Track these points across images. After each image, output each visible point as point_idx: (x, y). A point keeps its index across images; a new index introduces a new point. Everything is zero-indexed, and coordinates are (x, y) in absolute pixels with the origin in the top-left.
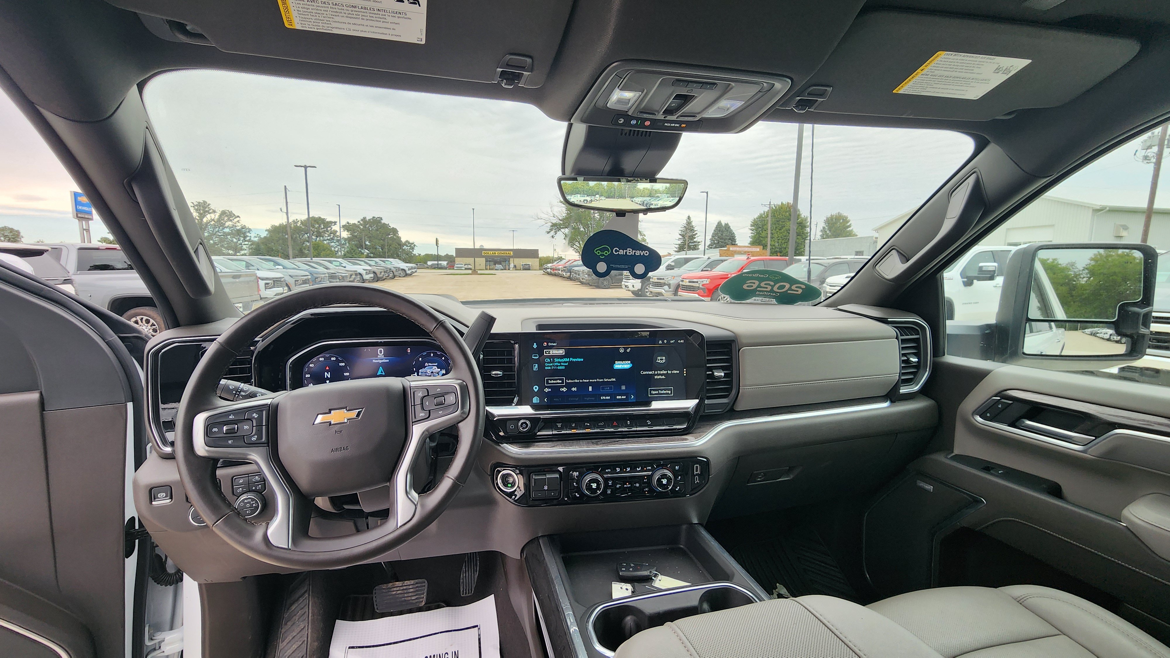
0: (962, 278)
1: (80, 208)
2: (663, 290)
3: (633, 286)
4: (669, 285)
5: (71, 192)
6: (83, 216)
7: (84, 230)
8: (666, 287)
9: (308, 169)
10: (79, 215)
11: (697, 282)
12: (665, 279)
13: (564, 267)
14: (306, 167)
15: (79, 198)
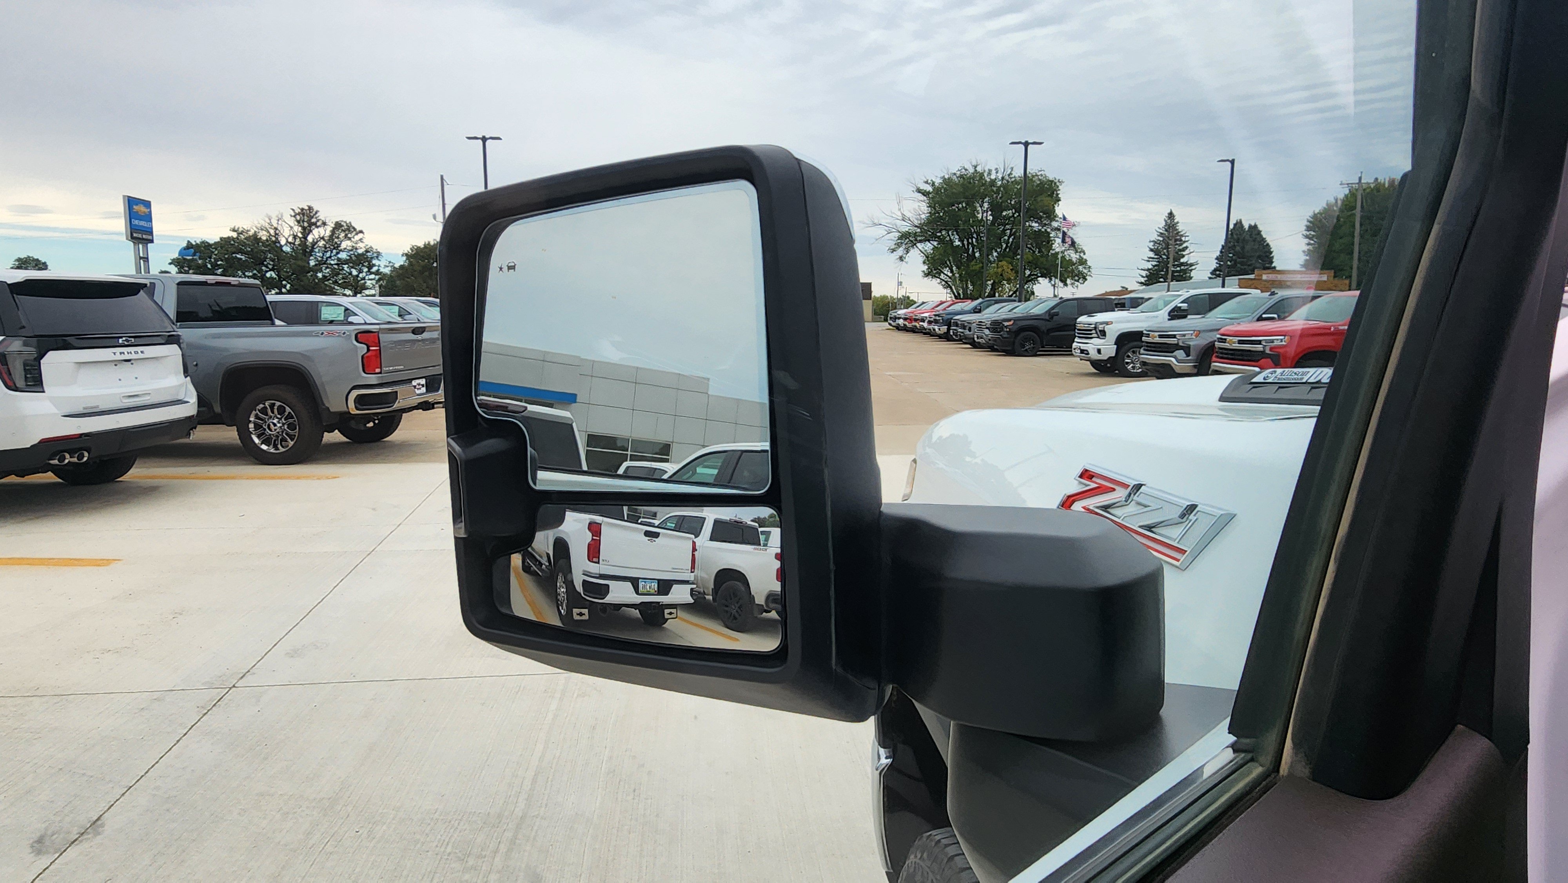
1: (136, 222)
2: (1173, 359)
3: (1099, 351)
4: (1187, 350)
5: (124, 196)
6: (140, 236)
7: (141, 258)
8: (1180, 354)
9: (488, 142)
10: (135, 235)
11: (1259, 342)
12: (1177, 337)
13: (935, 315)
14: (484, 139)
15: (135, 207)
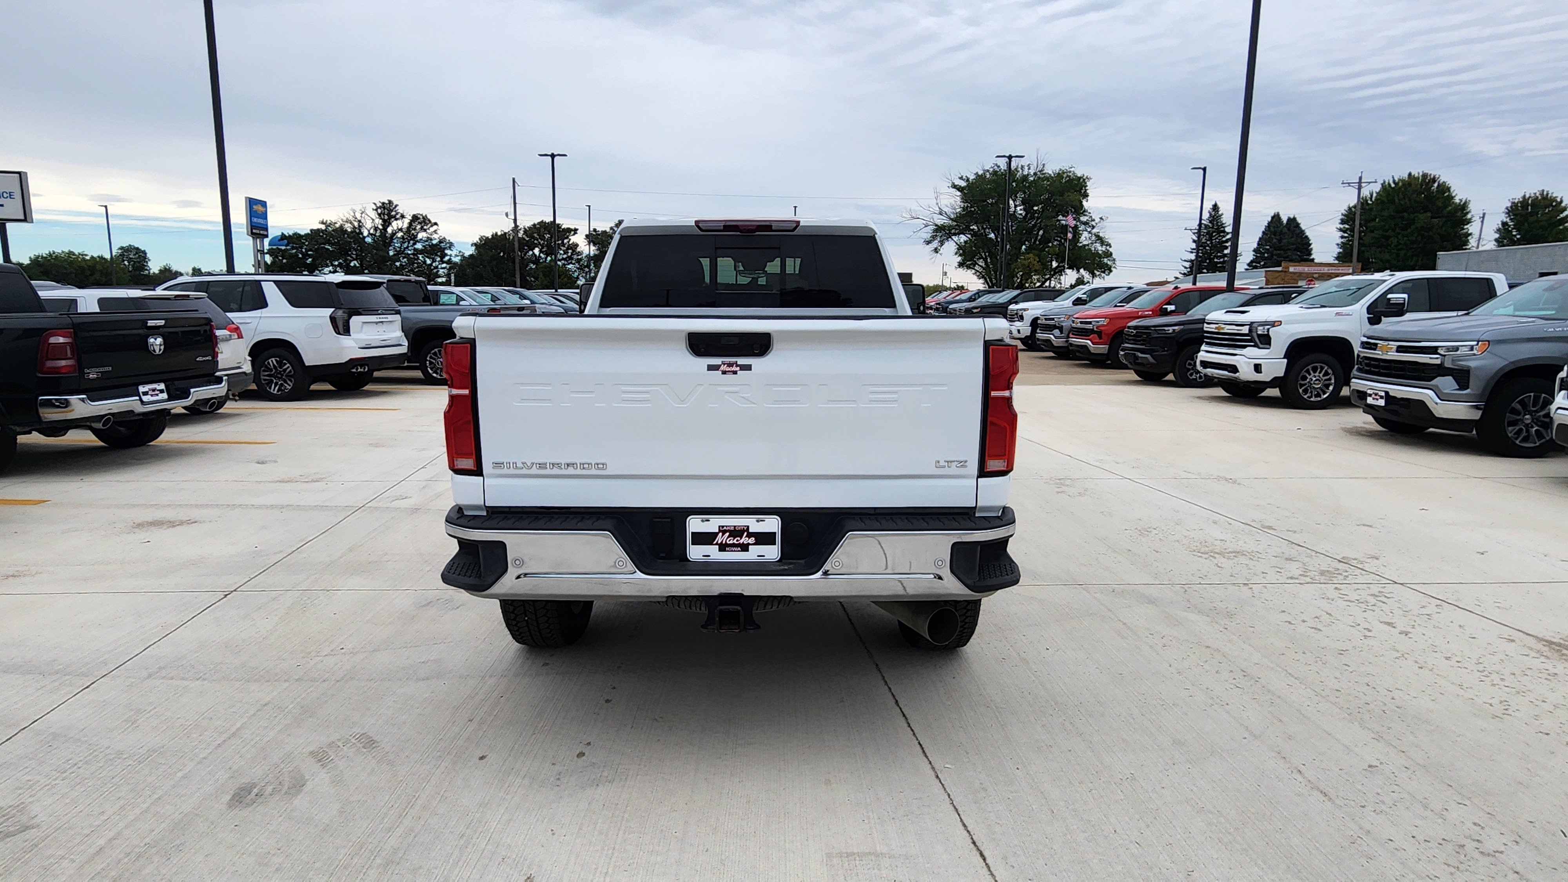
0: (1368, 313)
1: (255, 220)
2: (1052, 336)
4: (1061, 329)
5: (246, 198)
6: (258, 232)
7: (258, 251)
8: (1057, 332)
9: (556, 159)
10: (254, 231)
11: (1090, 323)
12: (1055, 319)
14: (553, 156)
15: (254, 207)
